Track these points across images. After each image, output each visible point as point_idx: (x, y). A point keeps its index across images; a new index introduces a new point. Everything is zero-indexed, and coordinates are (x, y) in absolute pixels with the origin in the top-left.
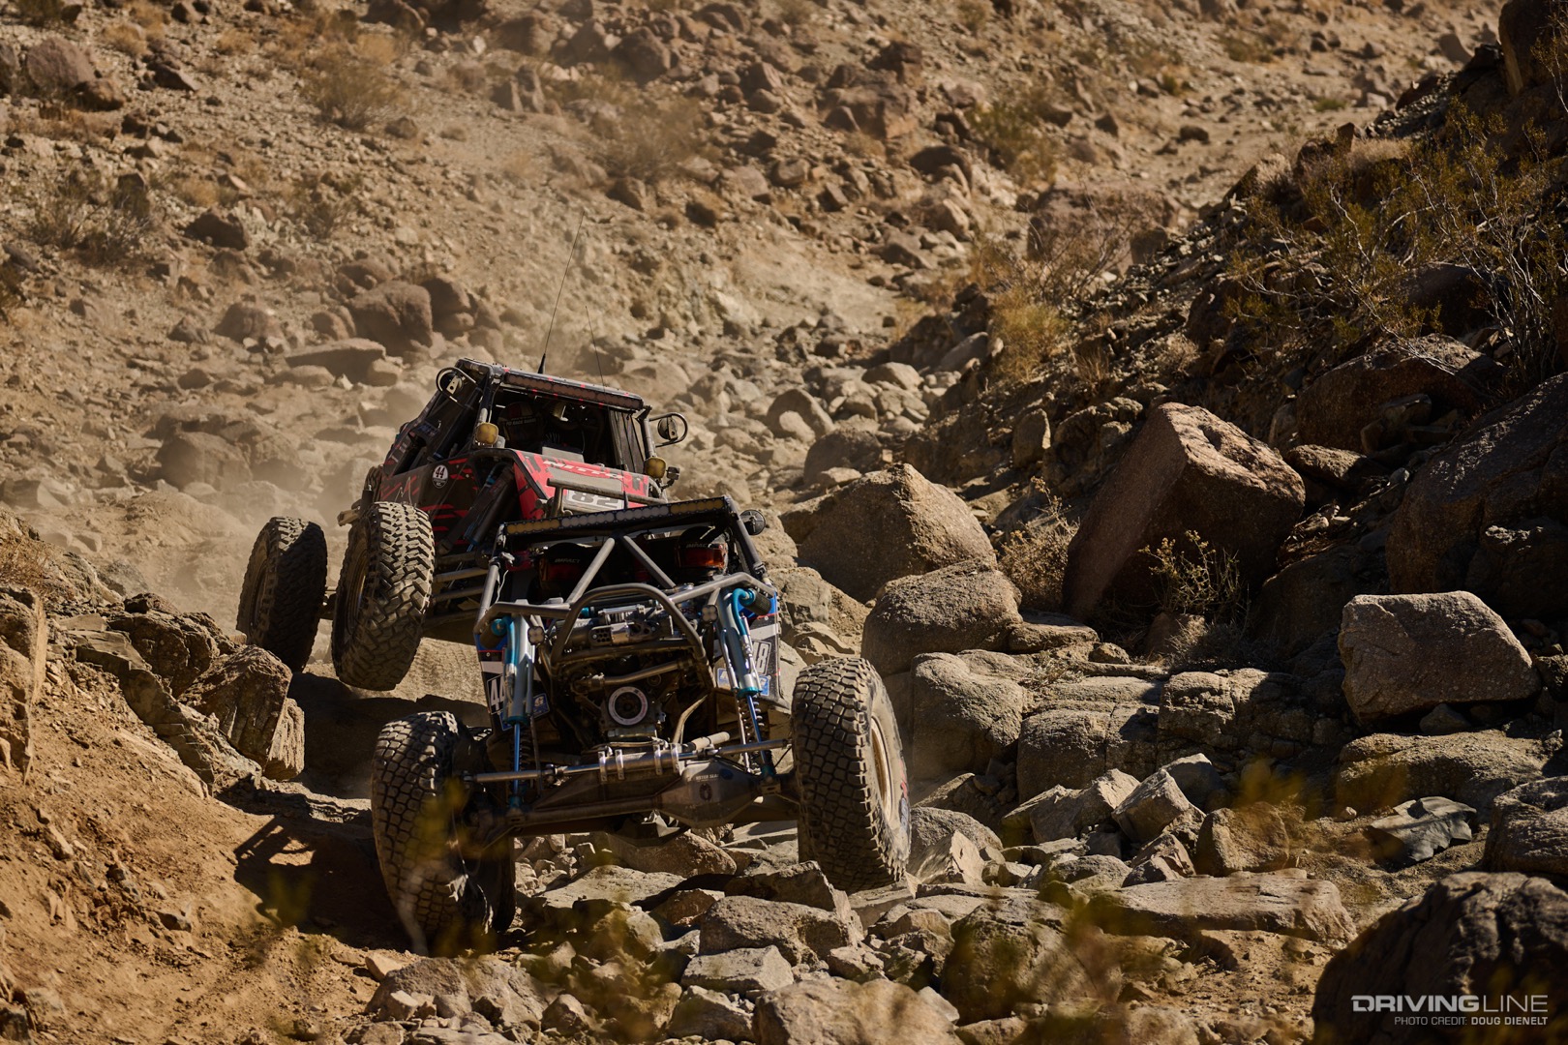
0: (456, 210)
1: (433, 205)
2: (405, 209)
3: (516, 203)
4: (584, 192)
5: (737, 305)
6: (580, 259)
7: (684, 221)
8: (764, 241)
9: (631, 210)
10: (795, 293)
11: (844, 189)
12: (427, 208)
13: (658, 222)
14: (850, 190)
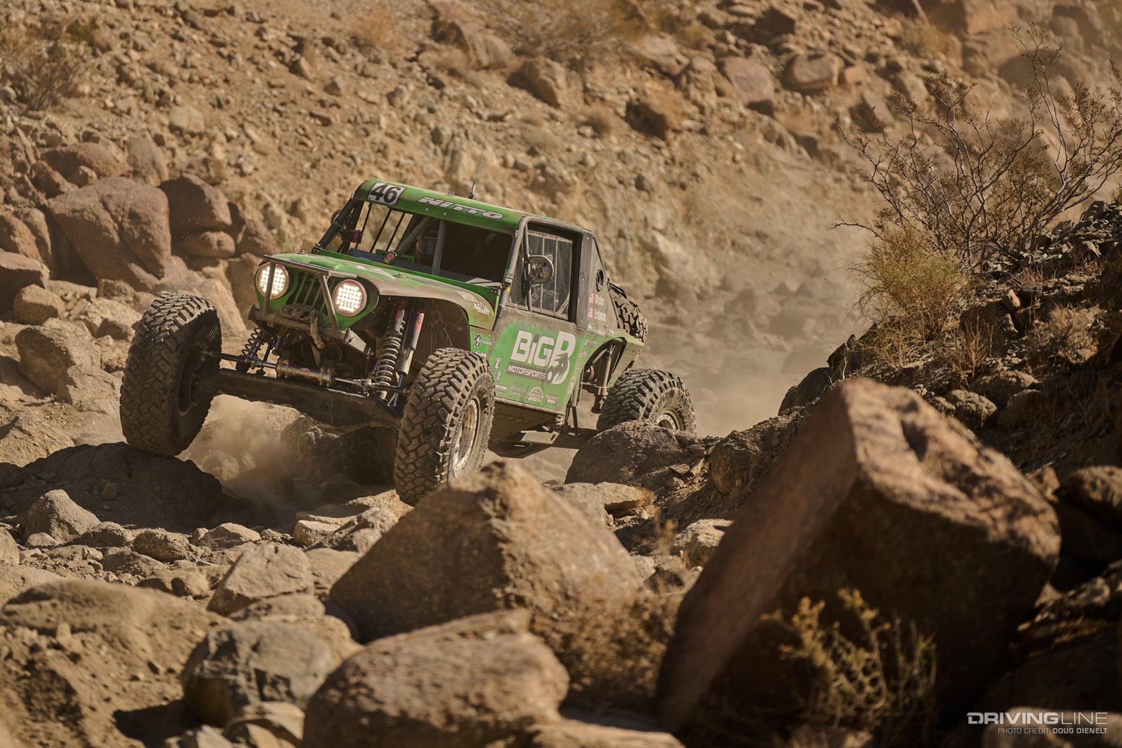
0: (271, 86)
1: (236, 78)
2: (191, 81)
3: (363, 83)
4: (472, 74)
5: (684, 255)
6: (452, 170)
7: (619, 127)
8: (743, 165)
9: (540, 105)
10: (776, 244)
11: (892, 102)
12: (226, 81)
13: (579, 125)
14: (900, 103)
